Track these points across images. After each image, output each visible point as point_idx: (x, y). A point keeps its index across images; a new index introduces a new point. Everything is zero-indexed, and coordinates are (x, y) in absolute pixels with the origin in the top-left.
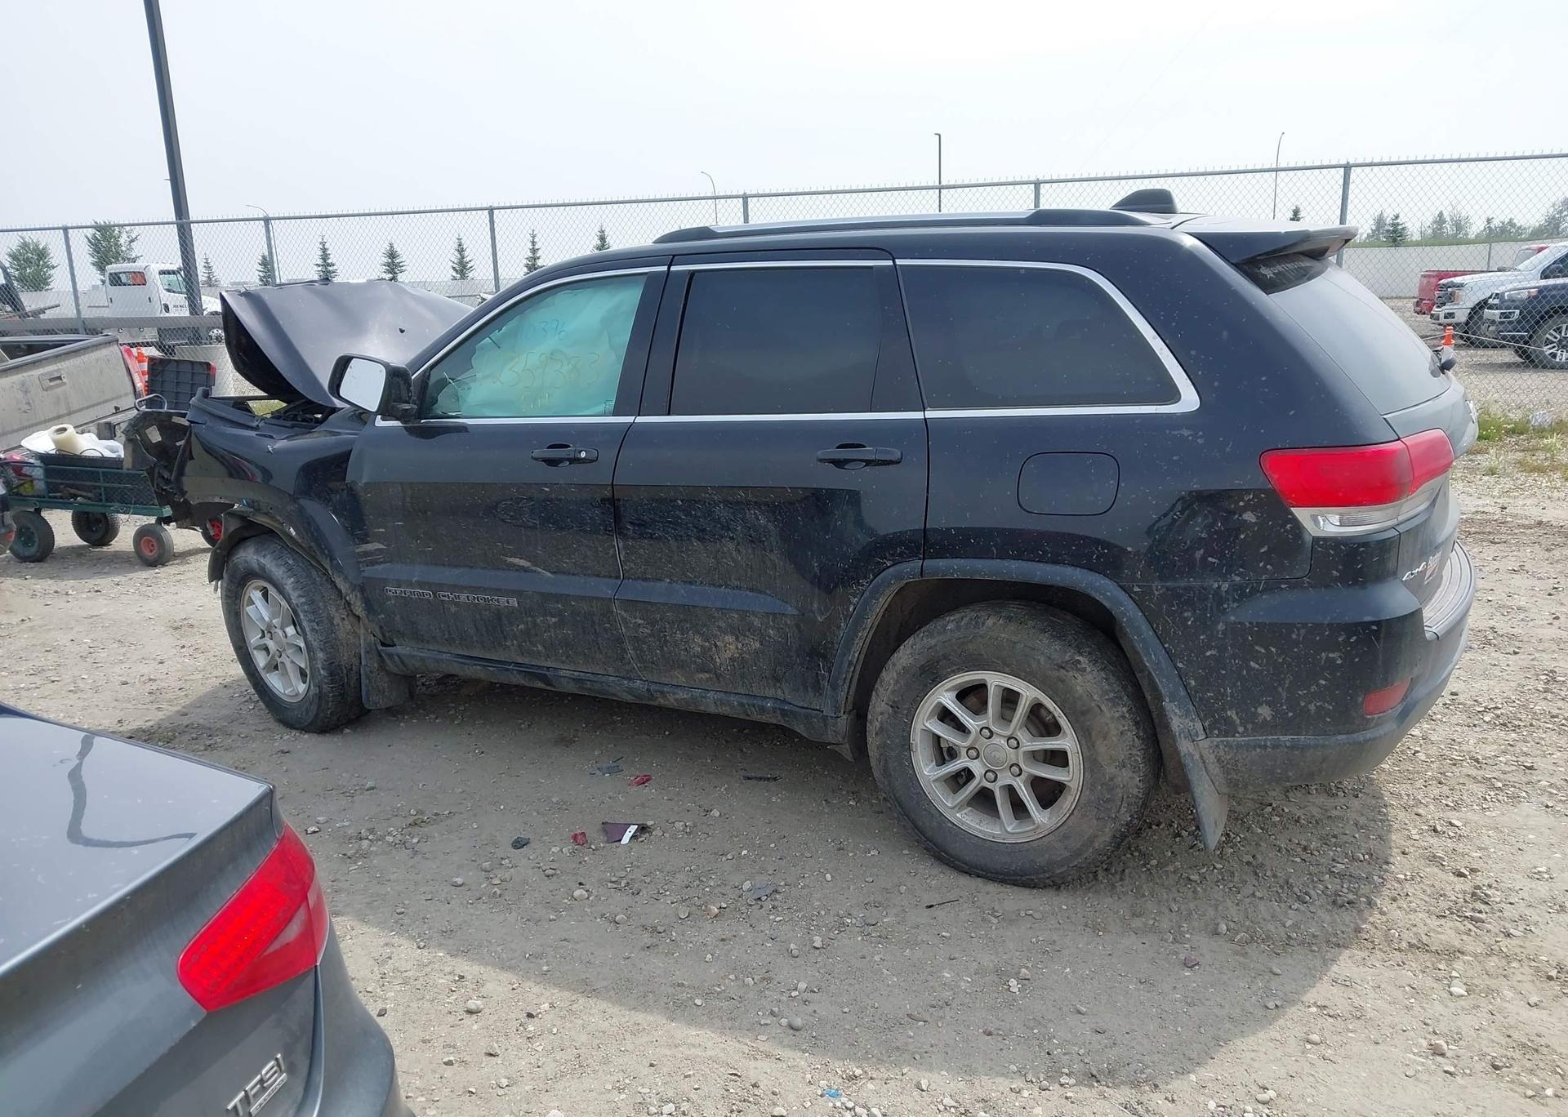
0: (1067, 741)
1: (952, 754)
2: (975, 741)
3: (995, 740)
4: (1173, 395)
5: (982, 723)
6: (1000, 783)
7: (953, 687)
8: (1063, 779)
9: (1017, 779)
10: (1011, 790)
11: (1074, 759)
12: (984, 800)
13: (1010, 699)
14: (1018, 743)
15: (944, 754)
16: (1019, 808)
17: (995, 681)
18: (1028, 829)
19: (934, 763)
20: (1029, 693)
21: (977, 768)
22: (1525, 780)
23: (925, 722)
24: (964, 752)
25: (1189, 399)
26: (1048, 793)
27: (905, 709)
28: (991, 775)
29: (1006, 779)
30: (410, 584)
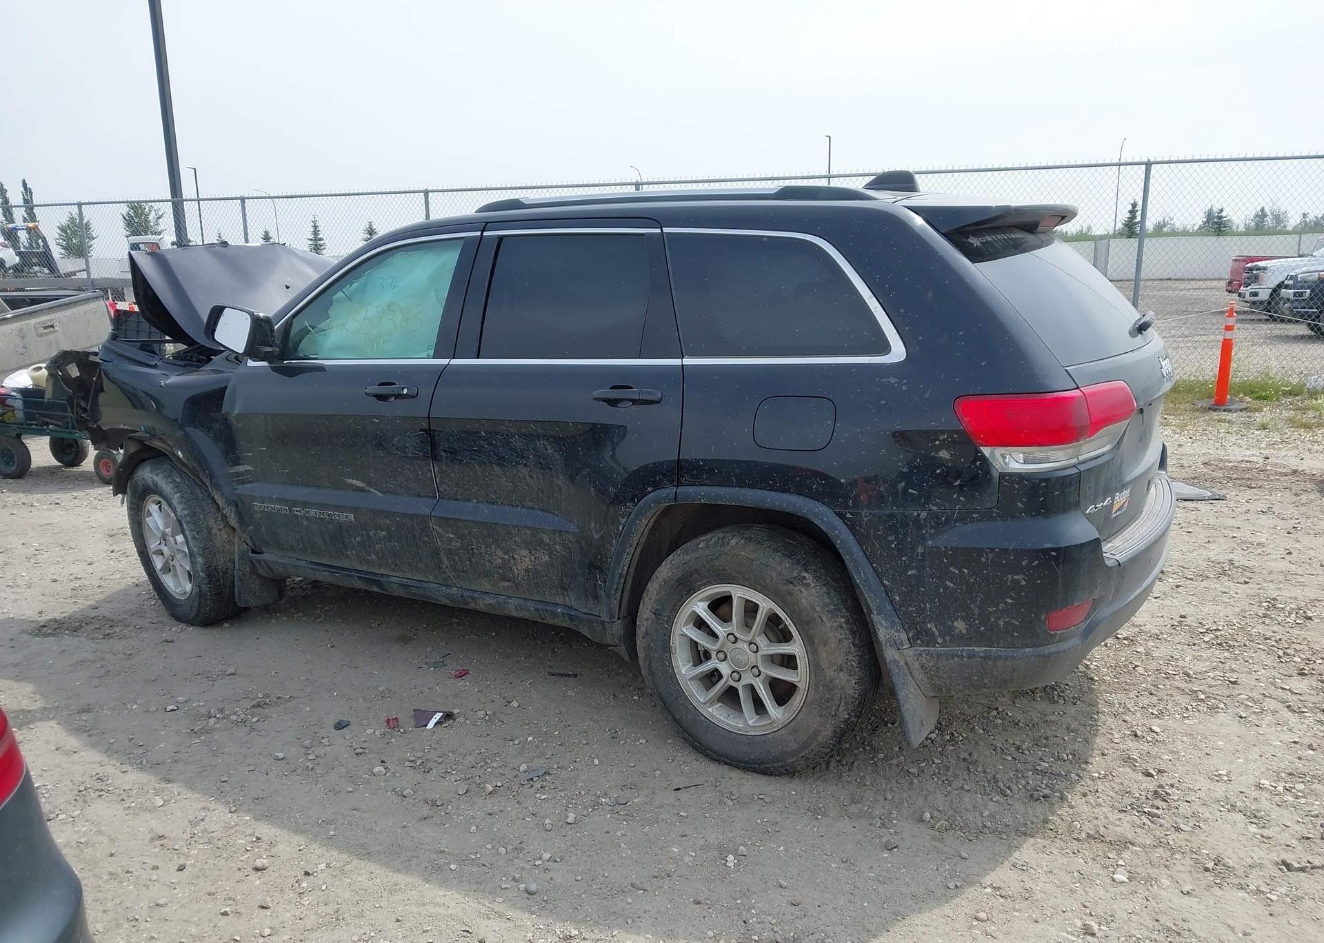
0: (796, 648)
1: (707, 655)
2: (723, 645)
3: (739, 645)
4: (884, 348)
5: (728, 630)
6: (743, 682)
7: (706, 597)
8: (792, 679)
9: (757, 679)
10: (752, 688)
11: (802, 662)
12: (730, 697)
13: (751, 609)
14: (757, 648)
15: (700, 656)
16: (759, 706)
17: (739, 593)
18: (765, 723)
19: (691, 664)
20: (766, 605)
21: (725, 669)
22: (1227, 693)
23: (683, 629)
24: (713, 655)
25: (898, 352)
26: (782, 692)
27: (666, 616)
28: (736, 676)
29: (748, 679)
30: (271, 500)
